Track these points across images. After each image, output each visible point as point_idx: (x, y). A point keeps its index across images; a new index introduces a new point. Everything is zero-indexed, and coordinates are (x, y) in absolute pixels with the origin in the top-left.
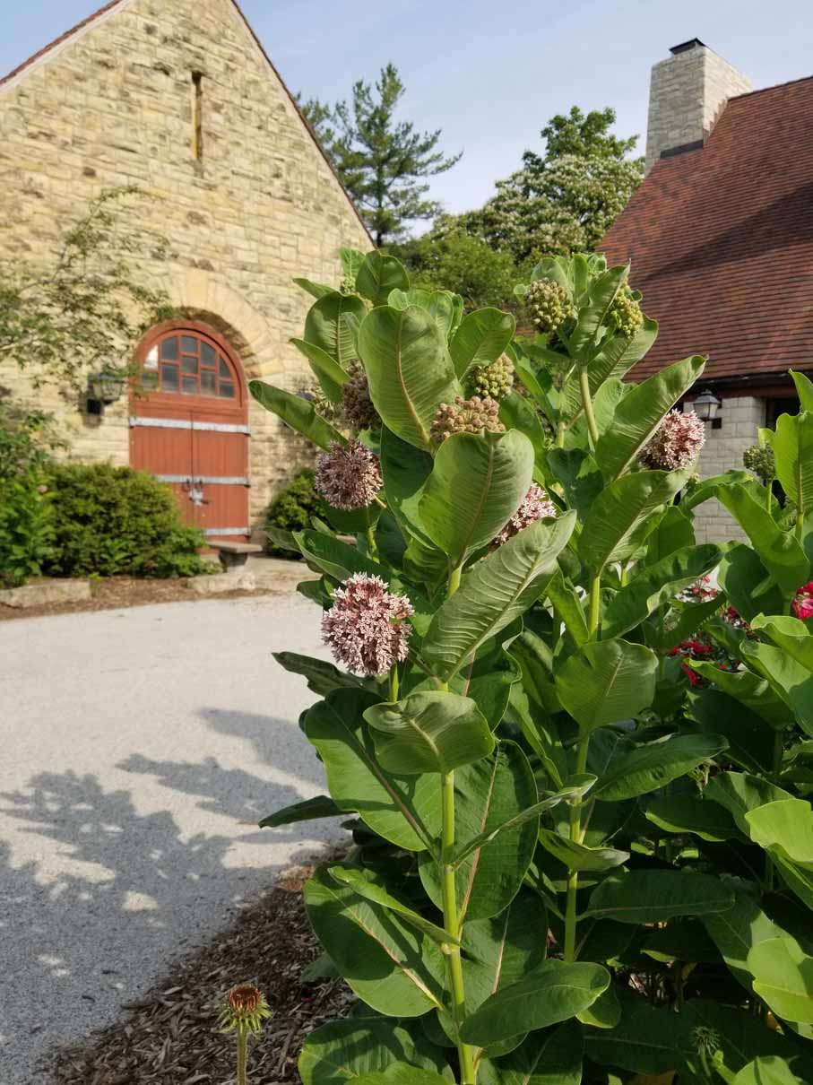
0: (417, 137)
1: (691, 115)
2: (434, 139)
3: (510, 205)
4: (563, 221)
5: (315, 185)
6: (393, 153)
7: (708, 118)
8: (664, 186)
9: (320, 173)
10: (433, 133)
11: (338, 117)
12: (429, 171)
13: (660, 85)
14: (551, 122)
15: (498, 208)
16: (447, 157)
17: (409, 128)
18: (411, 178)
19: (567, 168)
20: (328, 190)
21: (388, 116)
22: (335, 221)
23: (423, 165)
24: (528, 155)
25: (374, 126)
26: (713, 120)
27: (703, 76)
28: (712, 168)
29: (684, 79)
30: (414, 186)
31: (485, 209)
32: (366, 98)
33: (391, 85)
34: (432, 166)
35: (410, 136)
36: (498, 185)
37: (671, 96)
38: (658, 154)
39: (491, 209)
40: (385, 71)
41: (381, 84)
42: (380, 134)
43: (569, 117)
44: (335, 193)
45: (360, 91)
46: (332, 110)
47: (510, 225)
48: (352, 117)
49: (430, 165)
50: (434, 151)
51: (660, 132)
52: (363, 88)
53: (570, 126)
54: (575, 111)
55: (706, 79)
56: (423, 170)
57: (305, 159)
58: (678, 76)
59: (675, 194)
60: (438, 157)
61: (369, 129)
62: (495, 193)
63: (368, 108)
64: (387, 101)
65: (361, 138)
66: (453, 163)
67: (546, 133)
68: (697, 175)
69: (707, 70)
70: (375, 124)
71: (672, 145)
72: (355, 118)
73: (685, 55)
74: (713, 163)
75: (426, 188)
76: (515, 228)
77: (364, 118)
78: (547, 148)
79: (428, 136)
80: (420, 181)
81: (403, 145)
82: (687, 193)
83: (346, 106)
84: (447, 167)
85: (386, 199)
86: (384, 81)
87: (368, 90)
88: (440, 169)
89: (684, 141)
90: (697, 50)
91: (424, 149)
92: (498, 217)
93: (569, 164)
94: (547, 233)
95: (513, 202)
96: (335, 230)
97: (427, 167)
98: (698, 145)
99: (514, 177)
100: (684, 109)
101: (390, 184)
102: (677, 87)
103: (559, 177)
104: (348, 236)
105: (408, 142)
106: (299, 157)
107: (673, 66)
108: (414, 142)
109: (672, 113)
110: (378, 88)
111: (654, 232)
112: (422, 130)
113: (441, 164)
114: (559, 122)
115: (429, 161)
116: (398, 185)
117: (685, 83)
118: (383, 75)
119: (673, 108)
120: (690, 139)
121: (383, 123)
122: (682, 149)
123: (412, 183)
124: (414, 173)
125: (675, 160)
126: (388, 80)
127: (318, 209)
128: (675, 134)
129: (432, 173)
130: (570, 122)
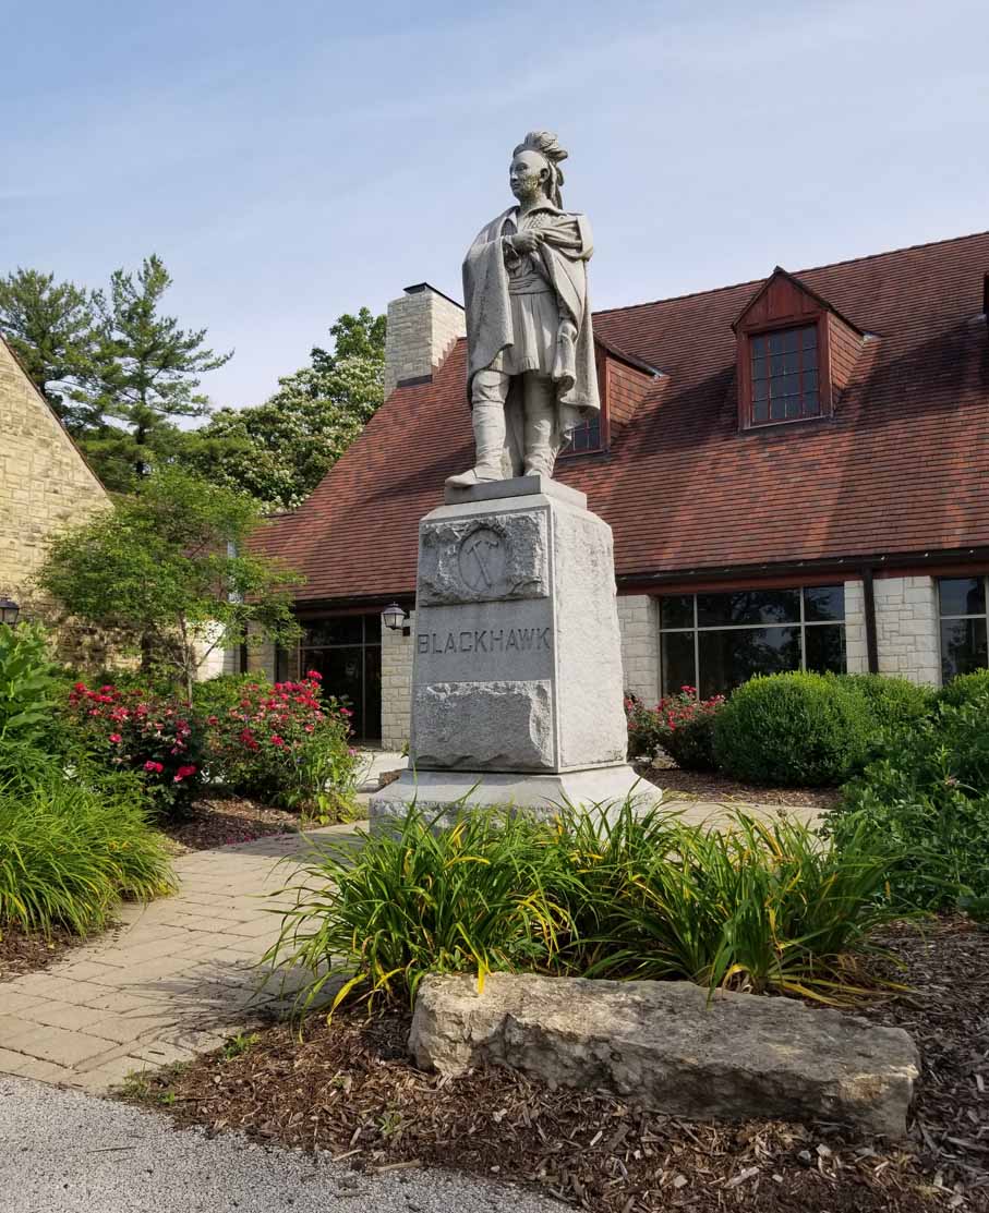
0: (180, 334)
1: (421, 351)
2: (200, 338)
3: (293, 404)
4: (345, 426)
5: (24, 412)
6: (156, 346)
7: (437, 356)
8: (395, 414)
9: (30, 402)
10: (198, 332)
11: (94, 304)
12: (197, 368)
13: (395, 321)
14: (340, 321)
15: (281, 407)
16: (218, 354)
17: (173, 323)
18: (177, 372)
19: (352, 371)
20: (38, 417)
21: (152, 307)
22: (45, 443)
23: (192, 360)
24: (316, 352)
25: (137, 316)
26: (442, 358)
27: (431, 318)
28: (434, 403)
29: (415, 318)
30: (181, 380)
31: (265, 408)
32: (128, 286)
33: (156, 276)
34: (200, 363)
35: (173, 332)
36: (282, 382)
37: (406, 332)
38: (395, 383)
39: (272, 407)
40: (149, 262)
41: (143, 275)
42: (144, 325)
43: (358, 317)
44: (45, 419)
45: (119, 280)
46: (88, 298)
47: (292, 425)
48: (110, 306)
49: (198, 361)
50: (202, 347)
51: (396, 364)
52: (123, 277)
53: (359, 328)
54: (363, 312)
55: (433, 321)
56: (191, 366)
57: (14, 389)
58: (410, 315)
59: (403, 424)
60: (207, 354)
61: (130, 319)
62: (278, 390)
63: (130, 297)
64: (151, 292)
65: (122, 328)
66: (224, 361)
67: (334, 331)
68: (423, 407)
69: (433, 312)
70: (137, 314)
71: (407, 377)
72: (114, 307)
73: (416, 296)
74: (438, 398)
75: (196, 384)
76: (296, 429)
77: (125, 307)
78: (337, 346)
79: (193, 334)
80: (188, 377)
81: (167, 340)
82: (412, 424)
83: (103, 294)
84: (218, 364)
85: (150, 391)
86: (146, 272)
87: (128, 280)
88: (208, 367)
89: (417, 374)
90: (425, 294)
91: (191, 345)
92: (280, 416)
93: (355, 367)
94: (328, 437)
95: (296, 401)
96: (46, 452)
97: (195, 364)
98: (428, 379)
99: (299, 375)
100: (415, 345)
101: (153, 377)
102: (410, 324)
103: (344, 380)
104: (58, 457)
105: (172, 338)
106: (9, 387)
107: (406, 305)
108: (178, 338)
109: (405, 347)
110: (140, 279)
111: (380, 457)
112: (186, 327)
113: (210, 361)
114: (347, 321)
115: (198, 357)
116: (164, 378)
117: (416, 322)
118: (146, 265)
119: (407, 343)
120: (421, 373)
121: (146, 314)
122: (415, 381)
123: (180, 377)
124: (182, 369)
125: (409, 390)
126: (152, 271)
127: (28, 434)
128: (409, 366)
129: (200, 370)
130: (358, 323)
